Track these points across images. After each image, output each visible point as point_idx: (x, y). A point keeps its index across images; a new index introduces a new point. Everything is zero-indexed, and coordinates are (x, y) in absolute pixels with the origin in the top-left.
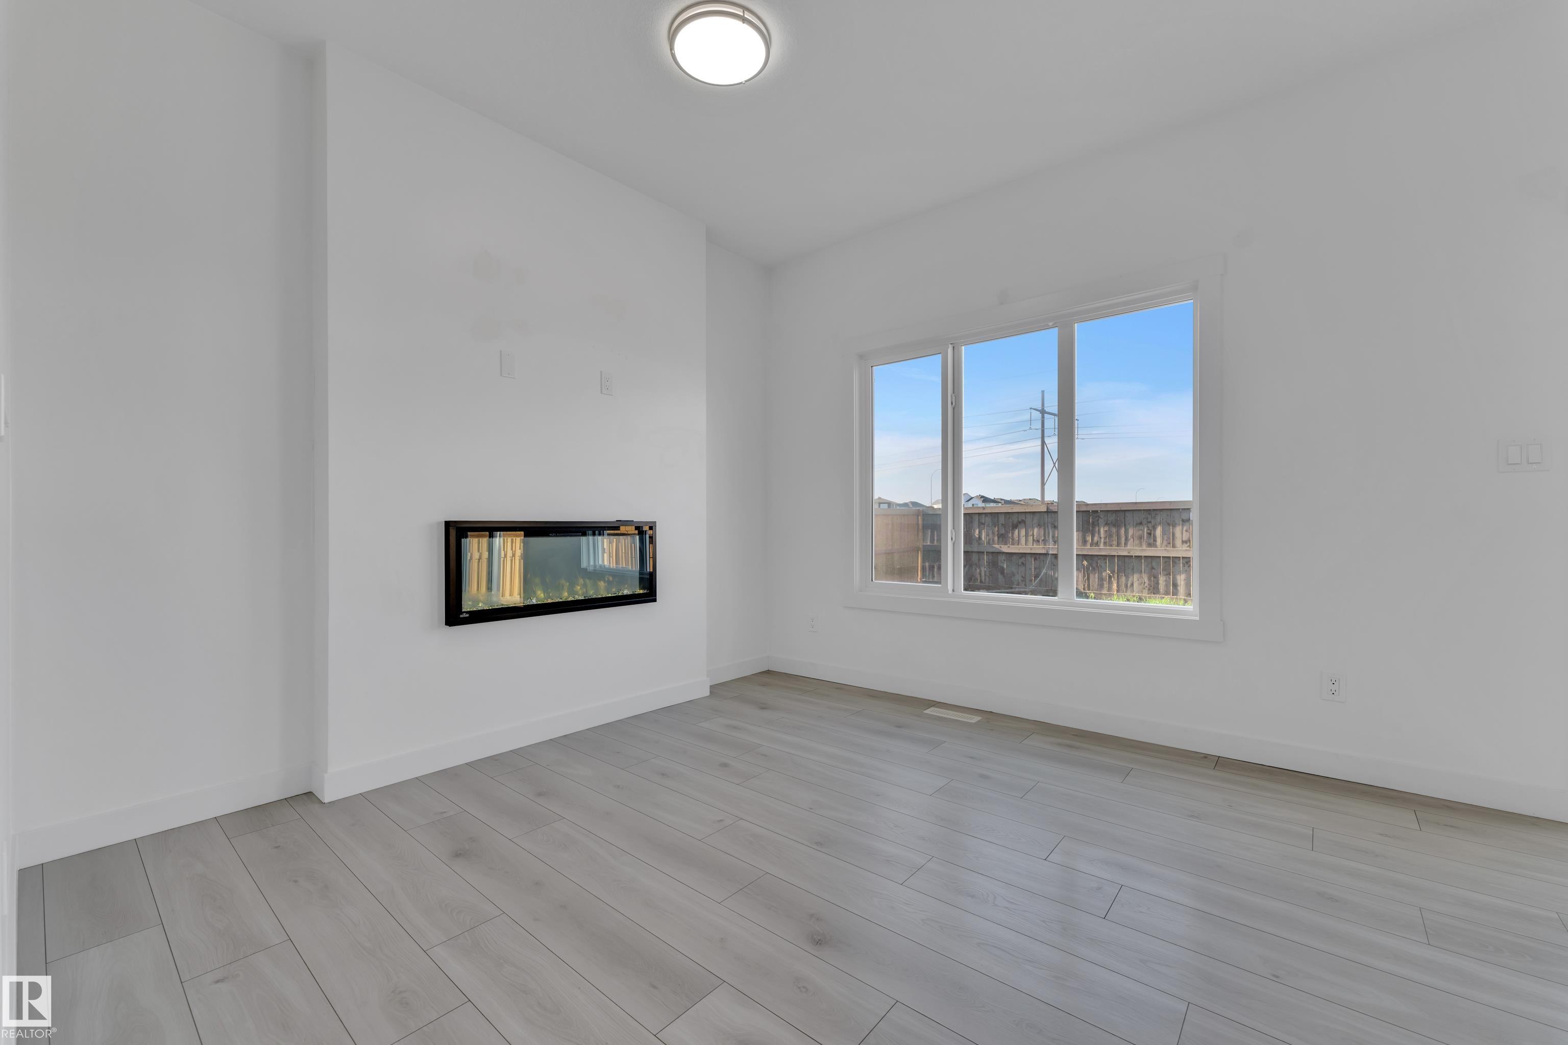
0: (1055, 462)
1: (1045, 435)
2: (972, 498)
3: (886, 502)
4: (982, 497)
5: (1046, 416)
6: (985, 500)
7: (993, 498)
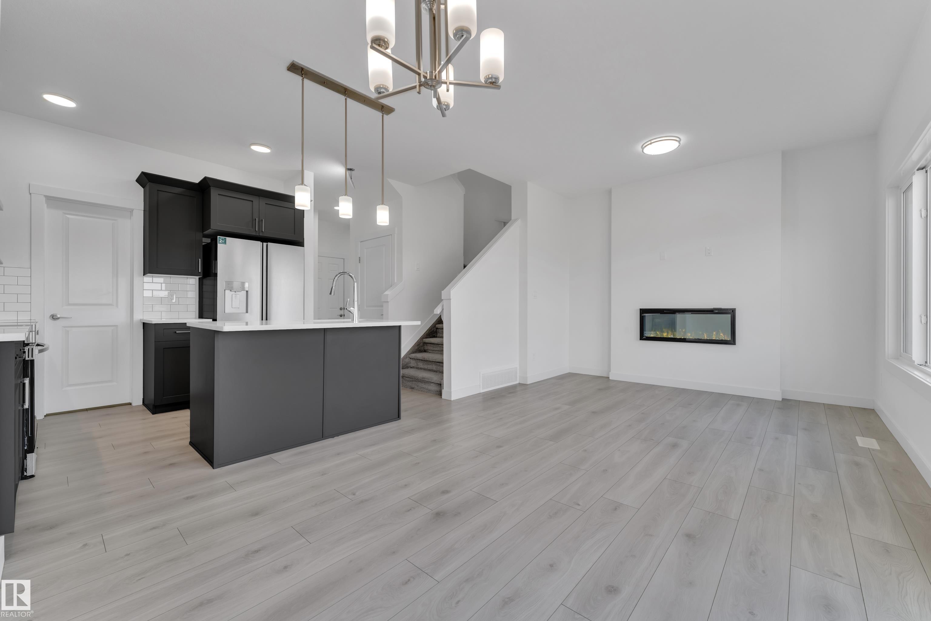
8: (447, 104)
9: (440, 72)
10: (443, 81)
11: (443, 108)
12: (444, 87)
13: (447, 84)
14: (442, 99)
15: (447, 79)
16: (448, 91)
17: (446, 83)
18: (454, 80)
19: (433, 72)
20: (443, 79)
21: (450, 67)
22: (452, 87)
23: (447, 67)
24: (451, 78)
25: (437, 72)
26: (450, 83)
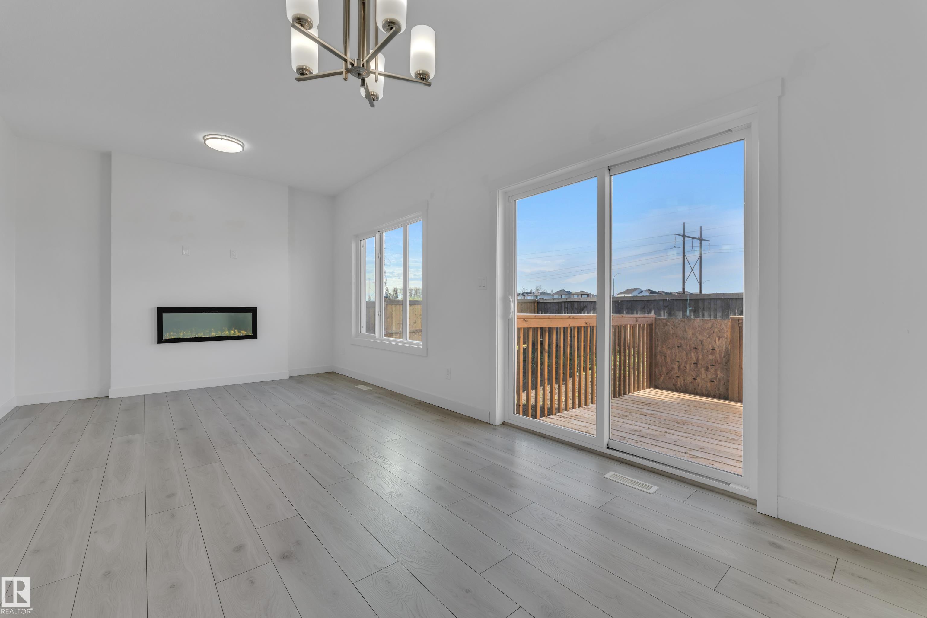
0: (692, 268)
1: (685, 251)
2: (643, 291)
3: (586, 294)
4: (650, 290)
5: (686, 239)
6: (652, 292)
7: (657, 291)
8: (376, 94)
9: (368, 62)
10: (371, 70)
11: (371, 98)
12: (372, 76)
13: (376, 74)
14: (371, 89)
15: (375, 69)
16: (376, 81)
17: (374, 73)
18: (385, 71)
19: (361, 60)
20: (371, 68)
21: (381, 57)
22: (381, 79)
23: (376, 57)
24: (381, 68)
25: (365, 61)
26: (379, 74)
